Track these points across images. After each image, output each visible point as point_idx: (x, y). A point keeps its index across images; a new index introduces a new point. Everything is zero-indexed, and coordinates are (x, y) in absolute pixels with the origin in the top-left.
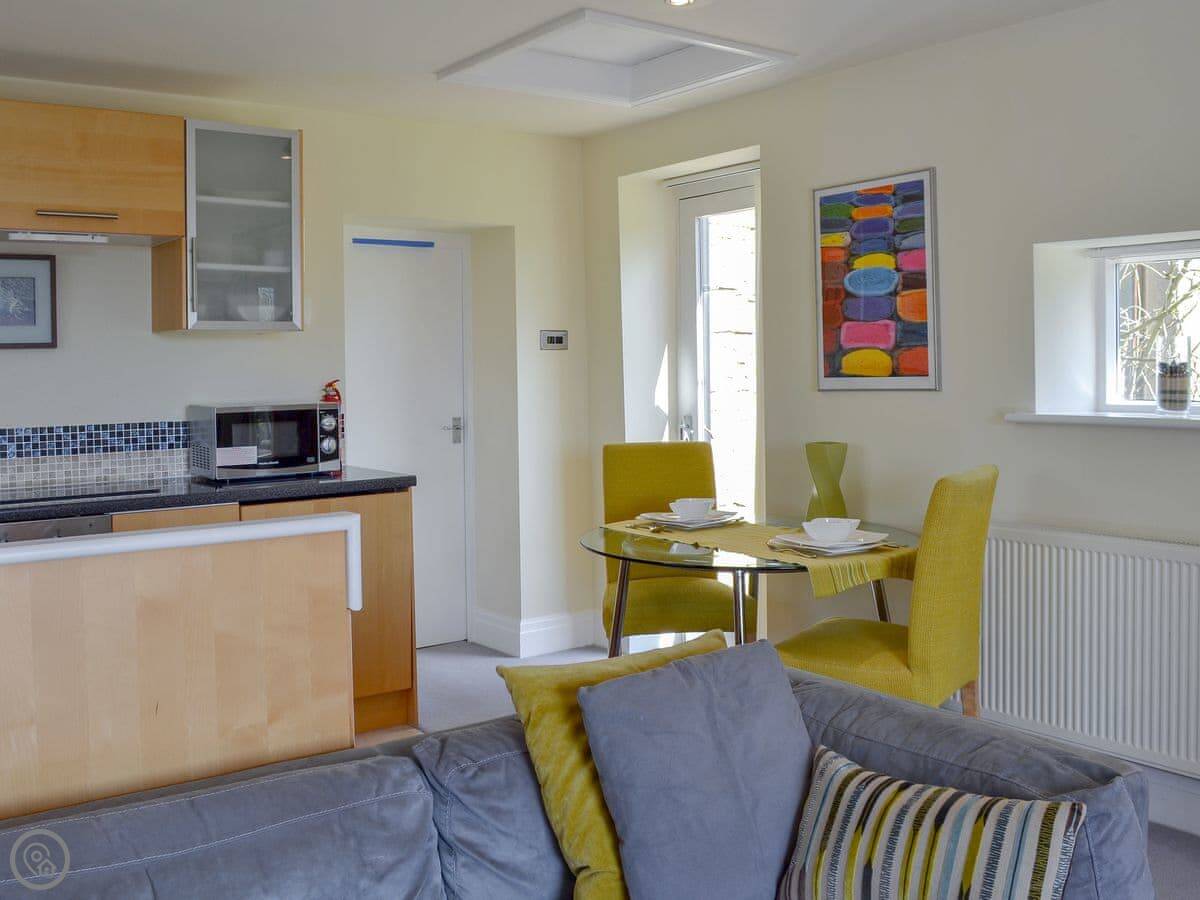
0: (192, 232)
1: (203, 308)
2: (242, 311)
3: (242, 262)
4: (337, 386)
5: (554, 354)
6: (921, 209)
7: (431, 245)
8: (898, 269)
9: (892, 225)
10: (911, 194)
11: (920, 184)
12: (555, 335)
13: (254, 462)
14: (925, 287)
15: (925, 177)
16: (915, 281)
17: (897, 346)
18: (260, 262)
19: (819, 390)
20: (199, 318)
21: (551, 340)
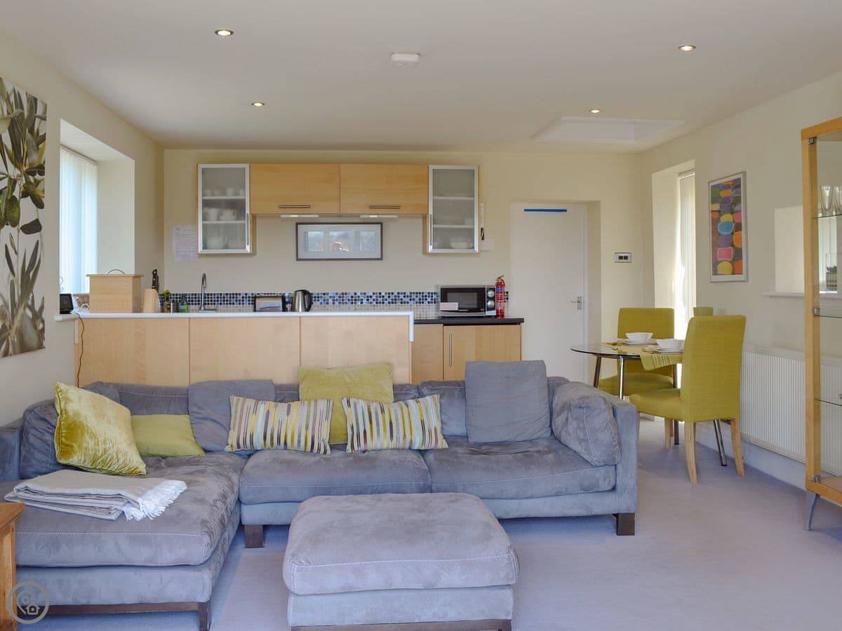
0: (431, 212)
1: (436, 244)
2: (453, 244)
3: (456, 224)
4: (503, 278)
5: (624, 265)
6: (740, 193)
7: (565, 211)
8: (734, 222)
9: (732, 200)
10: (736, 185)
11: (739, 179)
12: (623, 255)
13: (457, 309)
14: (741, 230)
15: (741, 176)
16: (738, 227)
17: (734, 260)
18: (463, 224)
19: (711, 282)
20: (433, 248)
21: (621, 258)
